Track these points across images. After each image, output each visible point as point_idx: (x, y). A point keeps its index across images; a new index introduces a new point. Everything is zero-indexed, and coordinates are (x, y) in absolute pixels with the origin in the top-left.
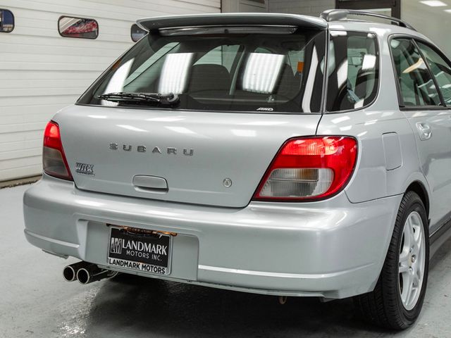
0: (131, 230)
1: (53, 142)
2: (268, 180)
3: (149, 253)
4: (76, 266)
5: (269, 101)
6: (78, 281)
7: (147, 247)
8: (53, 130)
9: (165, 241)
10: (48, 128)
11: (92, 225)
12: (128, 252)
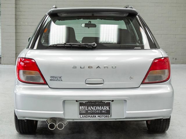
2: (148, 76)
3: (100, 110)
7: (99, 108)
9: (108, 104)
12: (89, 112)
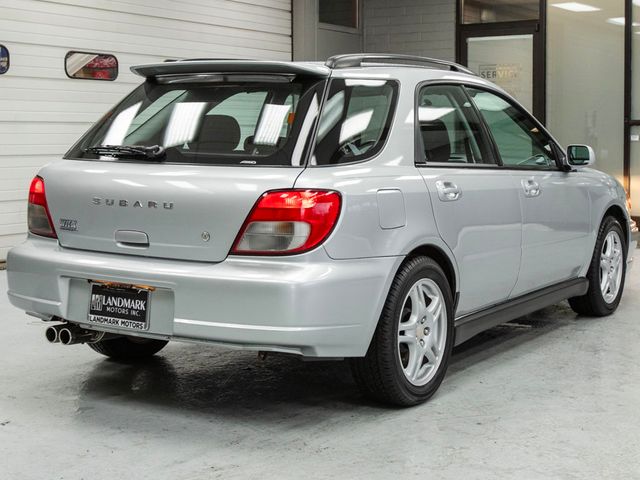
0: (112, 286)
1: (38, 198)
2: (245, 234)
3: (129, 309)
4: (58, 328)
5: (253, 155)
6: (61, 343)
7: (126, 303)
8: (38, 186)
9: (143, 296)
10: (34, 183)
11: (74, 282)
12: (108, 309)
